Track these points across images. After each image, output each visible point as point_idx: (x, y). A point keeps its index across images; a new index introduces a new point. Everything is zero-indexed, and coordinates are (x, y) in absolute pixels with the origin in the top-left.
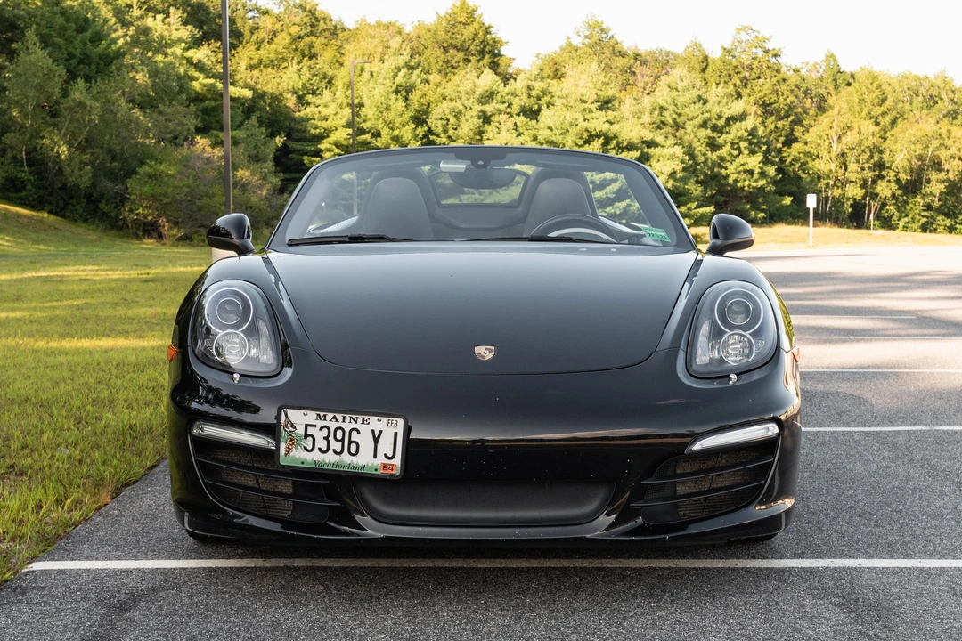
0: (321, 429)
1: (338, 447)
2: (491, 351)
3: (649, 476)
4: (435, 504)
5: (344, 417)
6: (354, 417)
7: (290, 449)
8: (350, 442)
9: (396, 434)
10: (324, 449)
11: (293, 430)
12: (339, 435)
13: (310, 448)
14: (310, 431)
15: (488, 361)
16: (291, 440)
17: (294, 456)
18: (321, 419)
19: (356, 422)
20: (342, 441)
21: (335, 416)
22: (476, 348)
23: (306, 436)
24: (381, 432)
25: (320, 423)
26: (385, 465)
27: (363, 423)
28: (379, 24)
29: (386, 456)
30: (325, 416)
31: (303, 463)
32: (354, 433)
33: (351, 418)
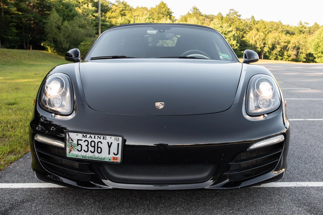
0: (85, 141)
1: (92, 149)
2: (162, 105)
3: (231, 161)
4: (137, 174)
5: (95, 136)
6: (99, 136)
7: (71, 150)
8: (98, 147)
9: (118, 144)
10: (86, 150)
11: (72, 142)
12: (93, 144)
13: (80, 150)
14: (80, 142)
15: (161, 109)
16: (71, 146)
17: (73, 153)
18: (84, 137)
19: (100, 138)
20: (94, 147)
21: (90, 136)
22: (156, 103)
23: (78, 144)
24: (111, 143)
25: (84, 139)
26: (114, 158)
27: (103, 139)
28: (142, 8)
29: (114, 154)
30: (86, 136)
31: (77, 156)
32: (99, 143)
33: (98, 136)
